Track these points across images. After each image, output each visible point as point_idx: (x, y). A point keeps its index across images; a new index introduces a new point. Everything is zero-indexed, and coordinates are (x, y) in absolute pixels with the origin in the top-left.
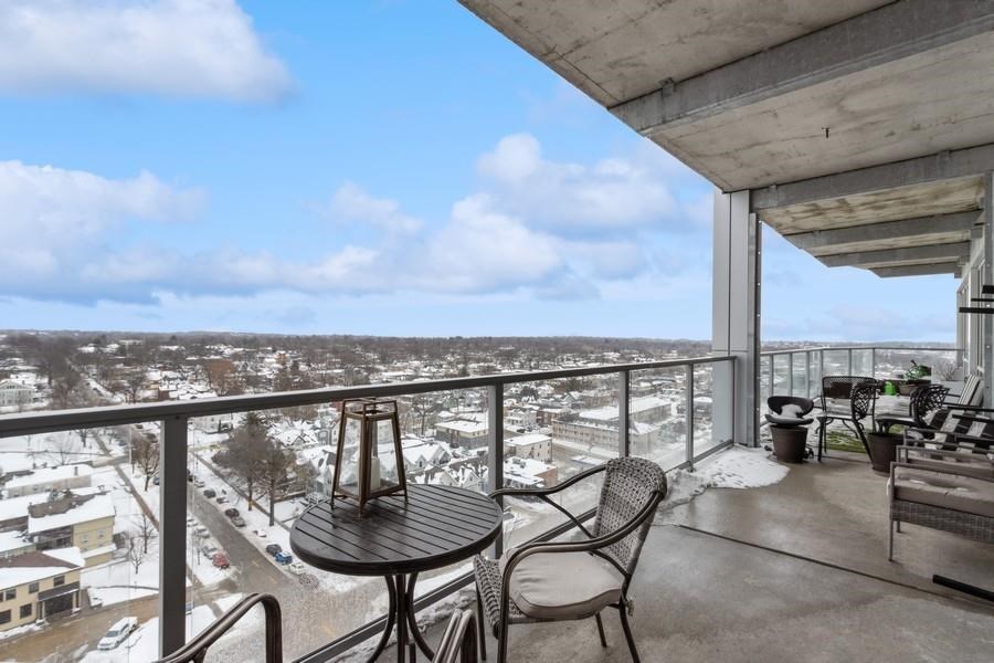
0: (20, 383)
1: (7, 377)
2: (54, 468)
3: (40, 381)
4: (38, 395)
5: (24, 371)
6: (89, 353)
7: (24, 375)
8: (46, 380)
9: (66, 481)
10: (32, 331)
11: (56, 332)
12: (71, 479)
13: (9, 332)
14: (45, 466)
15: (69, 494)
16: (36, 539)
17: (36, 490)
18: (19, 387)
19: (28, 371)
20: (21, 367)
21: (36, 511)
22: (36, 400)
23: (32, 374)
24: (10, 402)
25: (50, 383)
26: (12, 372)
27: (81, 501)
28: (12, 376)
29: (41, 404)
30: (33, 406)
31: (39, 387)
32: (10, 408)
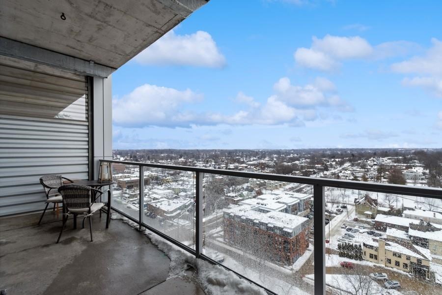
0: (416, 171)
1: (412, 168)
2: (424, 211)
3: (425, 171)
4: (423, 177)
5: (418, 166)
7: (418, 168)
8: (427, 171)
9: (430, 218)
10: (425, 149)
11: (436, 149)
12: (432, 218)
13: (416, 149)
14: (420, 208)
15: (429, 225)
16: (412, 238)
17: (416, 218)
18: (415, 172)
19: (420, 166)
20: (417, 164)
21: (413, 226)
22: (422, 179)
23: (421, 168)
24: (411, 178)
25: (430, 172)
26: (414, 166)
27: (434, 230)
28: (413, 168)
29: (424, 181)
30: (420, 181)
31: (424, 174)
32: (411, 181)
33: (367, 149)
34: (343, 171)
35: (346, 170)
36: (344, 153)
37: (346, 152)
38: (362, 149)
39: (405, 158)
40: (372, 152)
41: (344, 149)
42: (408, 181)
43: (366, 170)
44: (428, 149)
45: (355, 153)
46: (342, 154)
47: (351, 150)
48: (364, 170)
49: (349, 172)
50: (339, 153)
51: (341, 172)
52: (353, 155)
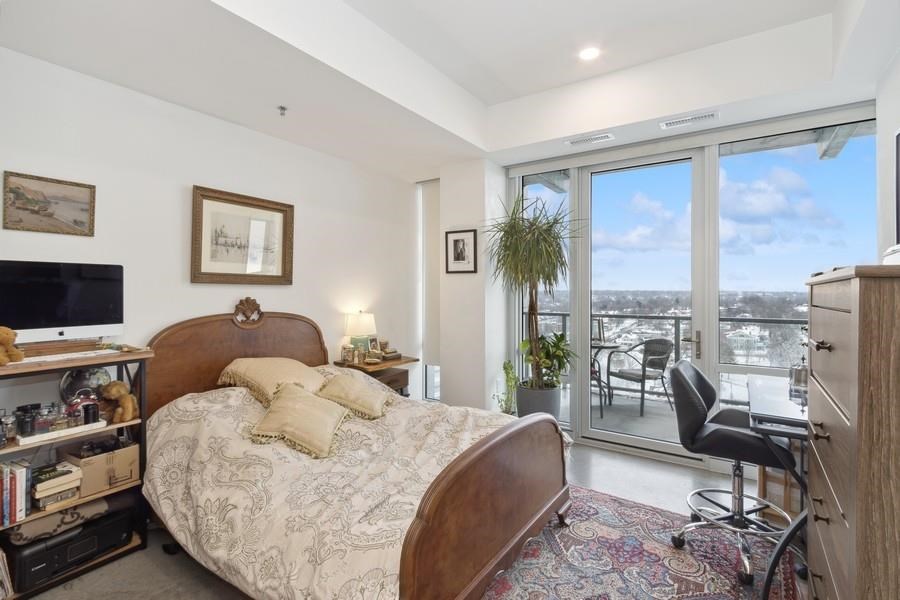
0: (748, 334)
3: (763, 334)
4: (761, 344)
6: (803, 312)
7: (752, 327)
8: (767, 333)
10: (760, 292)
11: (778, 293)
18: (747, 336)
22: (759, 348)
23: (757, 328)
24: (741, 347)
25: (770, 336)
29: (761, 352)
30: (757, 352)
31: (762, 338)
32: (741, 352)
33: (662, 292)
34: (624, 335)
35: (628, 332)
36: (623, 300)
37: (624, 297)
38: (654, 293)
39: (729, 310)
40: (670, 298)
41: (622, 292)
42: (736, 352)
43: (664, 332)
44: (764, 293)
45: (641, 298)
46: (618, 302)
47: (635, 293)
48: (659, 332)
49: (634, 336)
50: (613, 299)
51: (619, 336)
52: (639, 304)
